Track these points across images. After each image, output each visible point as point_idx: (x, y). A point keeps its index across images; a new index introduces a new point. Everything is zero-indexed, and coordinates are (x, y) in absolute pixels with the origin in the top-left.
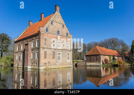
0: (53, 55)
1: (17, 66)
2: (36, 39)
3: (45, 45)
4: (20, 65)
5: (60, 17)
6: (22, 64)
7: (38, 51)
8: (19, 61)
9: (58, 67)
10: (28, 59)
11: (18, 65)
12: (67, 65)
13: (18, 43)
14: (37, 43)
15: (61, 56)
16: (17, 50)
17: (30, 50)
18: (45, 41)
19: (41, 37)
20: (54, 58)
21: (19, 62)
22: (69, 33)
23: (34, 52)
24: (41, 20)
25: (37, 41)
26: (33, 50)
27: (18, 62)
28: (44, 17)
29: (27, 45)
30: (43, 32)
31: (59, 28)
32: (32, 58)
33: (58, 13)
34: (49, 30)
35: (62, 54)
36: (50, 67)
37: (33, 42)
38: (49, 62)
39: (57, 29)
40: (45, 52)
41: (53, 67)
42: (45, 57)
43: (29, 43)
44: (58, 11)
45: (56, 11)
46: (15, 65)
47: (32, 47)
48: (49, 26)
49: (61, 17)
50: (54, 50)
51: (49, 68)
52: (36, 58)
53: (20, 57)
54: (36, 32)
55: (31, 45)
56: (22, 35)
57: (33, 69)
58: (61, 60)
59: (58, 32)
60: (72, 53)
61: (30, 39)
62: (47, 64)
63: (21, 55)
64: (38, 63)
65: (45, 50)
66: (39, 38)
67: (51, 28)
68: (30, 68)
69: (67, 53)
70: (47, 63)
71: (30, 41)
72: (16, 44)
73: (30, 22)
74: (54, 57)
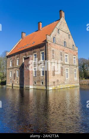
0: (61, 71)
1: (11, 85)
2: (41, 51)
3: (53, 59)
4: (16, 84)
5: (65, 25)
6: (19, 83)
8: (14, 79)
9: (66, 87)
10: (30, 76)
11: (12, 84)
12: (75, 84)
13: (12, 57)
14: (41, 57)
15: (68, 72)
16: (11, 66)
18: (53, 53)
19: (49, 48)
20: (63, 76)
21: (14, 81)
22: (75, 46)
24: (39, 29)
25: (43, 53)
27: (13, 80)
28: (43, 27)
29: (27, 59)
30: (50, 42)
31: (65, 38)
32: (34, 76)
33: (63, 20)
35: (70, 71)
36: (58, 86)
37: (35, 55)
38: (58, 81)
39: (64, 40)
41: (61, 86)
42: (54, 75)
43: (31, 56)
44: (63, 17)
45: (61, 17)
46: (9, 84)
48: (55, 35)
49: (67, 25)
51: (58, 88)
52: (41, 75)
53: (15, 75)
55: (33, 59)
56: (15, 48)
57: (37, 89)
58: (69, 78)
59: (65, 42)
60: (78, 69)
61: (30, 52)
62: (56, 84)
63: (17, 72)
64: (44, 82)
67: (58, 37)
68: (32, 88)
69: (74, 69)
70: (56, 82)
71: (29, 54)
72: (9, 59)
73: (23, 34)
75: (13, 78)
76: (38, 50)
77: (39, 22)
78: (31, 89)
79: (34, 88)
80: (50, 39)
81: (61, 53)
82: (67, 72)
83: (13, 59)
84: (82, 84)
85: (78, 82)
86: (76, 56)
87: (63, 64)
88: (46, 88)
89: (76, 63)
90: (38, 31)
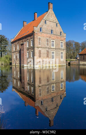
0: (47, 54)
1: (14, 64)
2: (31, 39)
3: (39, 45)
4: (17, 64)
5: (53, 16)
6: (19, 63)
7: (33, 50)
10: (24, 58)
11: (15, 64)
12: (60, 63)
13: (15, 43)
14: (31, 43)
15: (55, 55)
16: (14, 50)
17: (25, 50)
18: (40, 40)
19: (35, 36)
20: (48, 57)
22: (63, 32)
23: (29, 52)
24: (35, 19)
25: (32, 41)
26: (28, 49)
27: (16, 60)
29: (22, 45)
30: (37, 32)
31: (52, 27)
32: (28, 57)
33: (51, 11)
34: (43, 29)
35: (56, 53)
37: (28, 42)
39: (51, 29)
40: (40, 52)
43: (25, 43)
44: (51, 9)
45: (49, 9)
46: (13, 64)
47: (27, 47)
48: (42, 26)
49: (55, 15)
50: (48, 49)
52: (31, 57)
53: (17, 57)
54: (30, 32)
55: (26, 45)
58: (55, 58)
59: (52, 31)
60: (65, 52)
61: (25, 39)
63: (18, 54)
65: (40, 49)
66: (34, 38)
67: (45, 27)
69: (61, 52)
71: (25, 41)
72: (13, 44)
76: (29, 38)
78: (25, 67)
81: (47, 39)
83: (15, 45)
85: (65, 62)
86: (63, 41)
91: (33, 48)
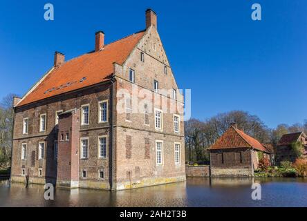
0: (146, 147)
1: (23, 179)
2: (101, 100)
3: (128, 119)
4: (37, 177)
5: (158, 44)
6: (44, 174)
7: (107, 136)
8: (33, 164)
9: (157, 183)
10: (72, 158)
11: (27, 177)
12: (175, 175)
13: (29, 112)
14: (100, 113)
15: (162, 150)
16: (24, 132)
17: (75, 133)
20: (149, 158)
21: (32, 169)
23: (91, 140)
24: (97, 49)
25: (103, 105)
26: (85, 131)
27: (29, 166)
28: (106, 44)
30: (121, 81)
31: (157, 72)
32: (82, 157)
34: (137, 76)
35: (165, 147)
36: (138, 182)
37: (86, 108)
38: (137, 169)
39: (154, 77)
40: (129, 139)
41: (146, 182)
42: (129, 156)
43: (75, 111)
46: (18, 177)
47: (83, 124)
48: (135, 65)
49: (161, 44)
50: (147, 133)
51: (138, 186)
52: (99, 156)
53: (34, 155)
55: (80, 118)
56: (36, 90)
57: (89, 189)
58: (162, 162)
59: (155, 82)
60: (183, 143)
61: (73, 100)
62: (133, 176)
63: (40, 147)
64: (106, 171)
65: (129, 132)
66: (112, 98)
67: (140, 68)
68: (78, 186)
69: (175, 143)
70: (133, 173)
71: (72, 106)
72: (19, 114)
73: (58, 55)
74: (147, 156)
75: (30, 163)
76: (93, 96)
77: (98, 32)
78: (74, 188)
79: (81, 186)
80: (121, 72)
82: (159, 150)
83: (31, 115)
84: (192, 177)
85: (184, 171)
87: (150, 132)
88: (111, 185)
89: (180, 131)
90: (94, 51)
91: (110, 128)
